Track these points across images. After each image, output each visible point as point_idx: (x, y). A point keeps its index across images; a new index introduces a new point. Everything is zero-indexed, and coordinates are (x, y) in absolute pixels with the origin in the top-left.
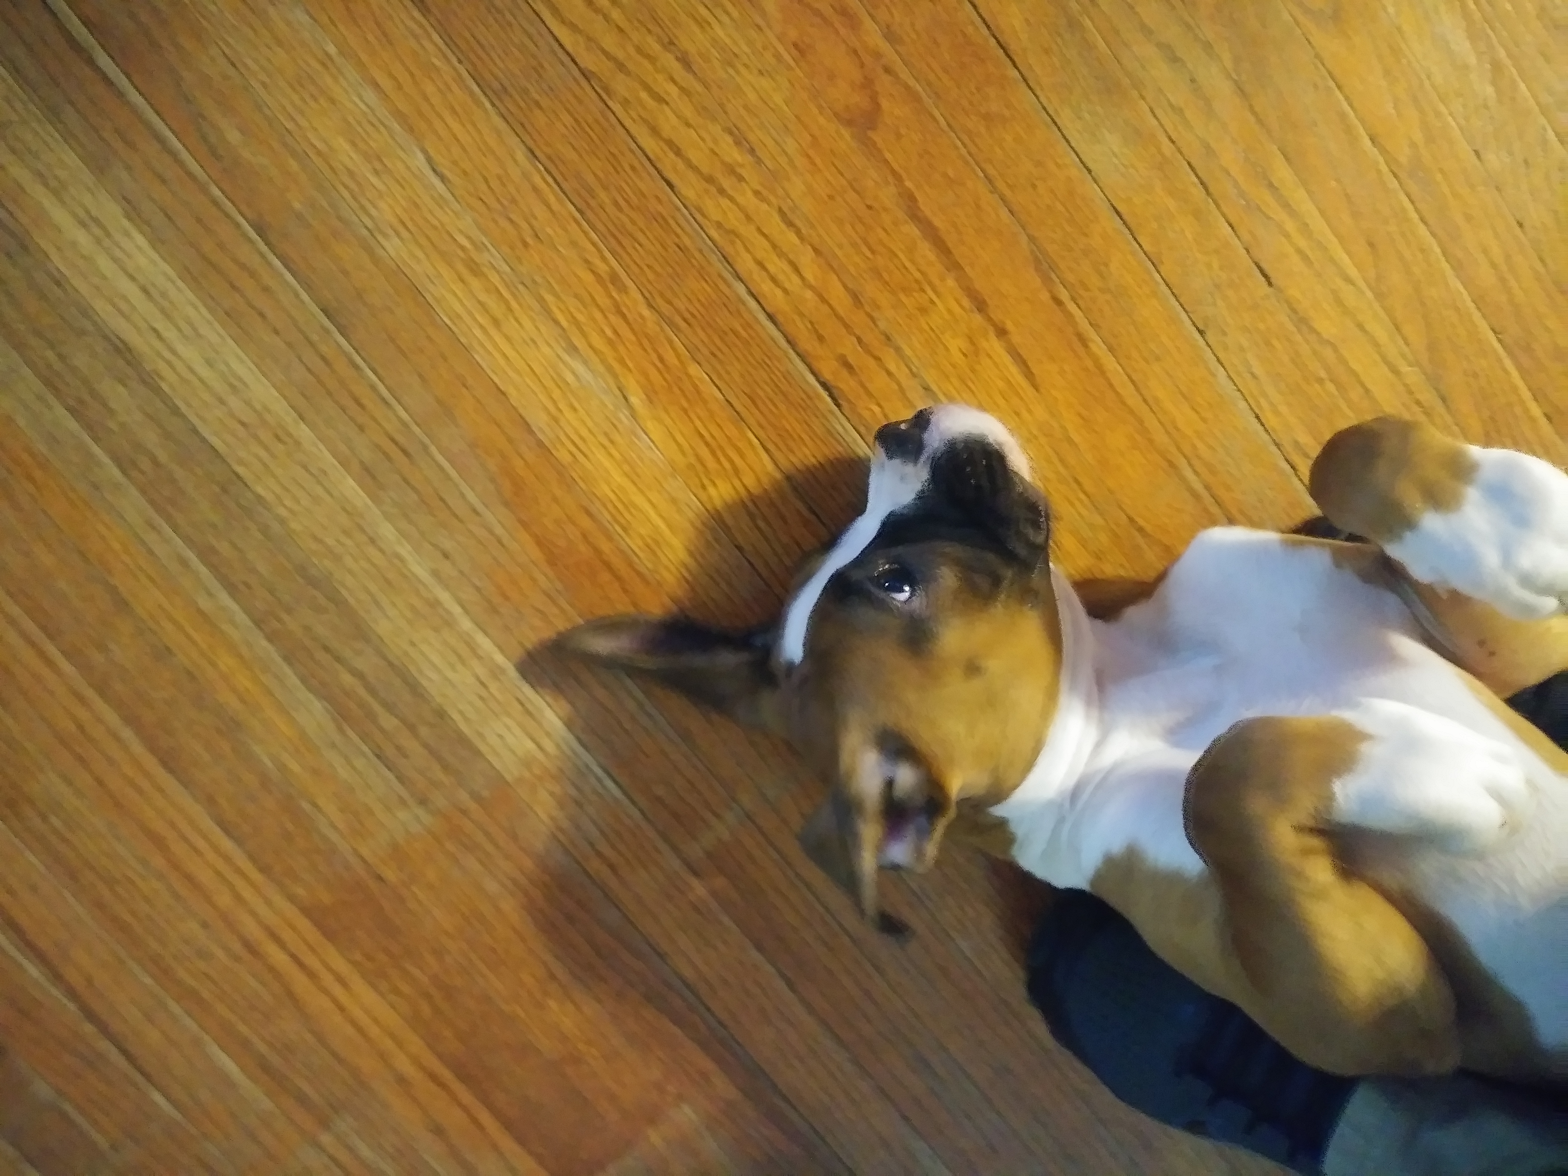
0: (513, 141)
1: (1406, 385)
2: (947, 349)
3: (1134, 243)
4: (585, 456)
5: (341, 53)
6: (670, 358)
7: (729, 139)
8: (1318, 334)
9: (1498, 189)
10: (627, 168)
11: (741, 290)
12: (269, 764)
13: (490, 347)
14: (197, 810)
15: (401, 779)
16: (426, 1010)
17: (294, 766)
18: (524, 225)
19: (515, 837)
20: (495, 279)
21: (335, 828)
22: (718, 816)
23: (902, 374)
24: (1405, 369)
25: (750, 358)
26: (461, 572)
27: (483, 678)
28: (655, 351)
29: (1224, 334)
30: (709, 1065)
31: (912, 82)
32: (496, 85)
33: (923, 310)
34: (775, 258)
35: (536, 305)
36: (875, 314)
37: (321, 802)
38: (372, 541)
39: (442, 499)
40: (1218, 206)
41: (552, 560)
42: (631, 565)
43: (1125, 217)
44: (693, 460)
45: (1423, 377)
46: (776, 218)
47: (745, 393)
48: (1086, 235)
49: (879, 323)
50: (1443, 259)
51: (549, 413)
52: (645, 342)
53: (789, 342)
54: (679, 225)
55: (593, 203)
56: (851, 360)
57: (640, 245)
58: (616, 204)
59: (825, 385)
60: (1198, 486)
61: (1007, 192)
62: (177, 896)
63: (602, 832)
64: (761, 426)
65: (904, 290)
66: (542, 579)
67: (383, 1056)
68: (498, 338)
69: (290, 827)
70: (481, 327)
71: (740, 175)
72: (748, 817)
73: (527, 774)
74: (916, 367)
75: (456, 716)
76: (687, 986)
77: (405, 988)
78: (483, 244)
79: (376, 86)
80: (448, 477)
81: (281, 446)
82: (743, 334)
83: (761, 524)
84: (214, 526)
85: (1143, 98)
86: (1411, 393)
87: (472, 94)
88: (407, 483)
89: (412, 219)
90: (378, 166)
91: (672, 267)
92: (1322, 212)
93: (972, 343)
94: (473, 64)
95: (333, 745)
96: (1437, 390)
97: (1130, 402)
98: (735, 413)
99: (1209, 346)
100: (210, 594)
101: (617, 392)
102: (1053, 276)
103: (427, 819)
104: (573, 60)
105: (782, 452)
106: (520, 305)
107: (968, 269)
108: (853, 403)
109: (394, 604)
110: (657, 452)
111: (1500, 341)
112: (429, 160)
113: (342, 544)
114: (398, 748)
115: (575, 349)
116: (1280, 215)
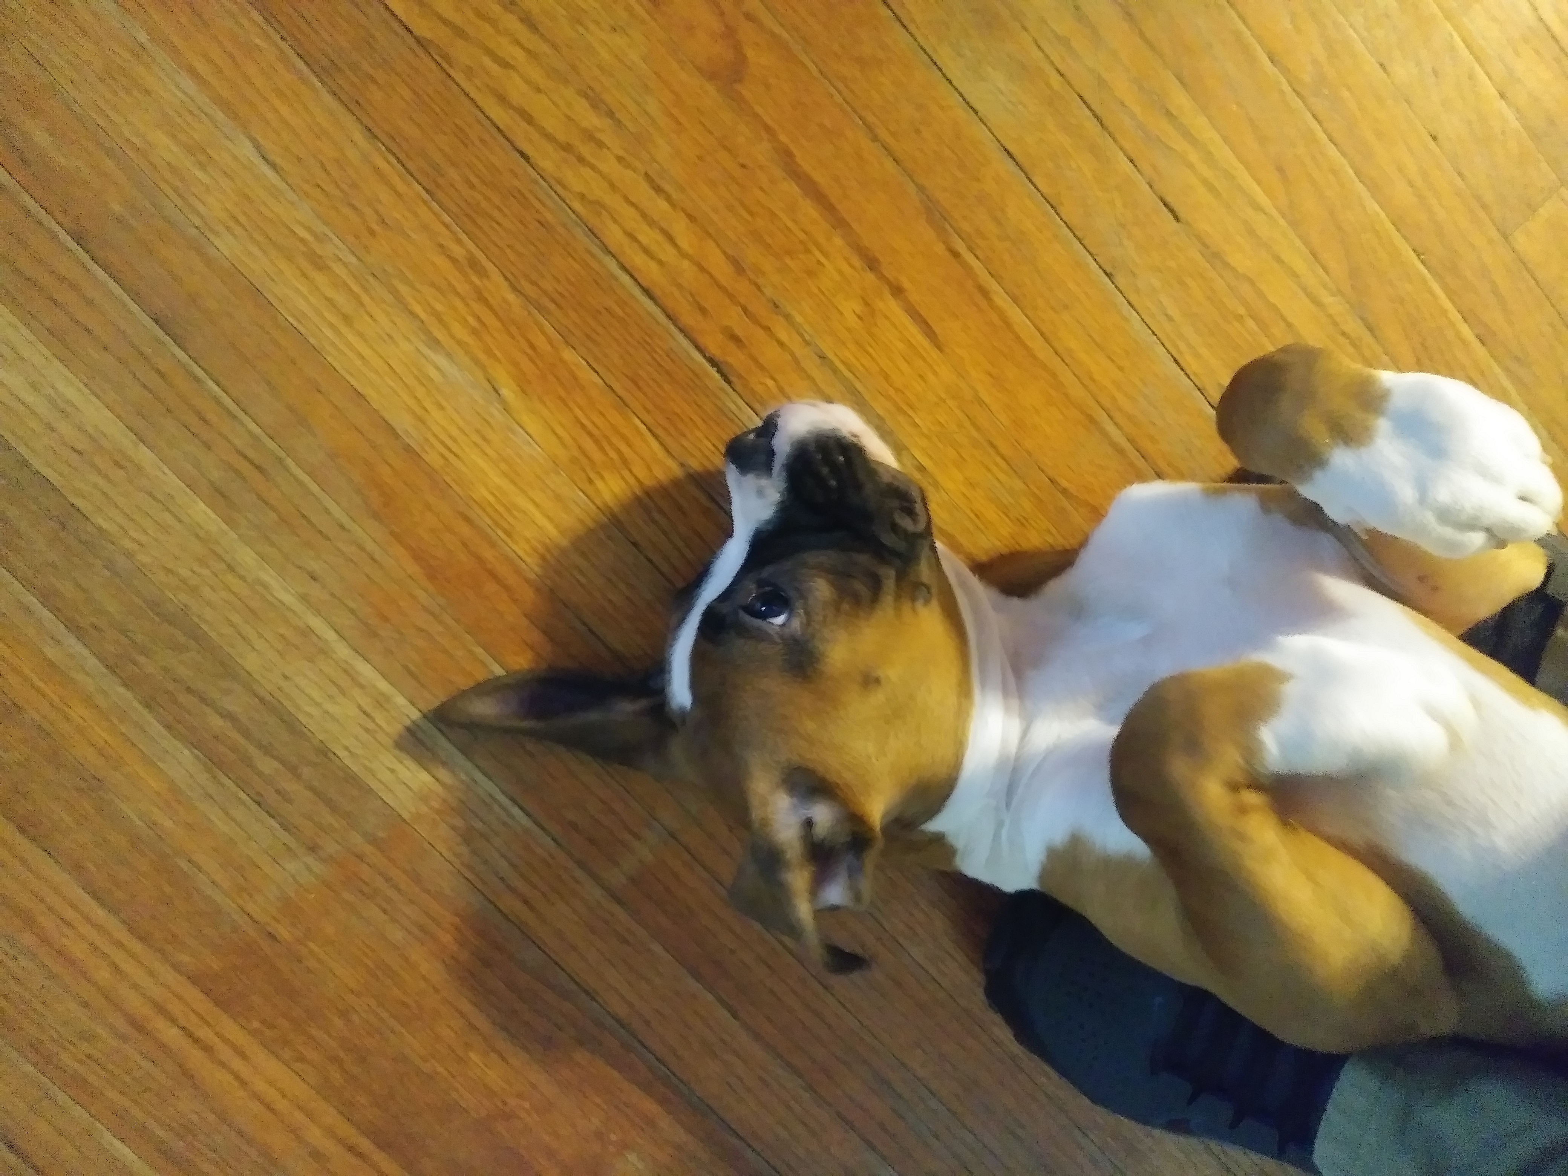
0: (349, 121)
1: (1330, 316)
2: (841, 313)
3: (1030, 185)
4: (458, 457)
5: (152, 40)
6: (541, 343)
7: (584, 102)
8: (1233, 269)
9: (1407, 101)
10: (477, 142)
11: (613, 265)
12: (138, 822)
13: (342, 347)
14: (61, 878)
15: (285, 827)
16: (337, 1077)
17: (166, 822)
18: (368, 211)
19: (417, 879)
20: (341, 272)
21: (218, 886)
22: (637, 837)
23: (795, 344)
24: (1328, 300)
25: (630, 340)
26: (333, 595)
27: (368, 709)
28: (525, 337)
29: (1134, 275)
30: (651, 1107)
31: (778, 30)
32: (325, 62)
33: (810, 273)
34: (646, 228)
35: (389, 298)
36: (760, 281)
37: (200, 858)
38: (231, 568)
39: (304, 516)
40: (1115, 140)
41: (432, 574)
42: (516, 571)
43: (1019, 158)
44: (576, 453)
45: (1347, 306)
46: (644, 186)
47: (627, 376)
48: (978, 180)
49: (765, 290)
50: (1357, 179)
51: (414, 413)
52: (513, 330)
53: (669, 317)
54: (539, 200)
55: (440, 181)
56: (738, 332)
57: (498, 223)
58: (468, 181)
59: (713, 362)
60: (1121, 441)
61: (889, 140)
62: (51, 975)
63: (512, 865)
64: (648, 411)
65: (789, 253)
66: (421, 594)
67: (294, 1131)
68: (352, 338)
69: (168, 889)
70: (331, 325)
71: (600, 141)
72: (672, 835)
73: (424, 809)
74: (810, 336)
75: (342, 754)
76: (619, 1021)
77: (310, 1054)
78: (325, 234)
79: (193, 73)
80: (309, 493)
81: (121, 473)
82: (619, 312)
83: (657, 516)
84: (54, 566)
85: (1025, 29)
86: (1335, 324)
87: (298, 73)
88: (267, 503)
89: (245, 214)
90: (202, 158)
91: (535, 246)
92: (1225, 139)
93: (867, 304)
94: (297, 39)
95: (209, 796)
96: (1362, 319)
97: (1041, 355)
98: (618, 399)
99: (1118, 289)
100: (57, 642)
101: (487, 385)
102: (947, 226)
103: (318, 867)
104: (408, 30)
105: (672, 436)
106: (372, 298)
107: (855, 225)
108: (745, 379)
109: (261, 636)
110: (536, 446)
111: (1423, 262)
112: (257, 146)
113: (199, 575)
114: (280, 793)
115: (437, 342)
116: (1180, 145)
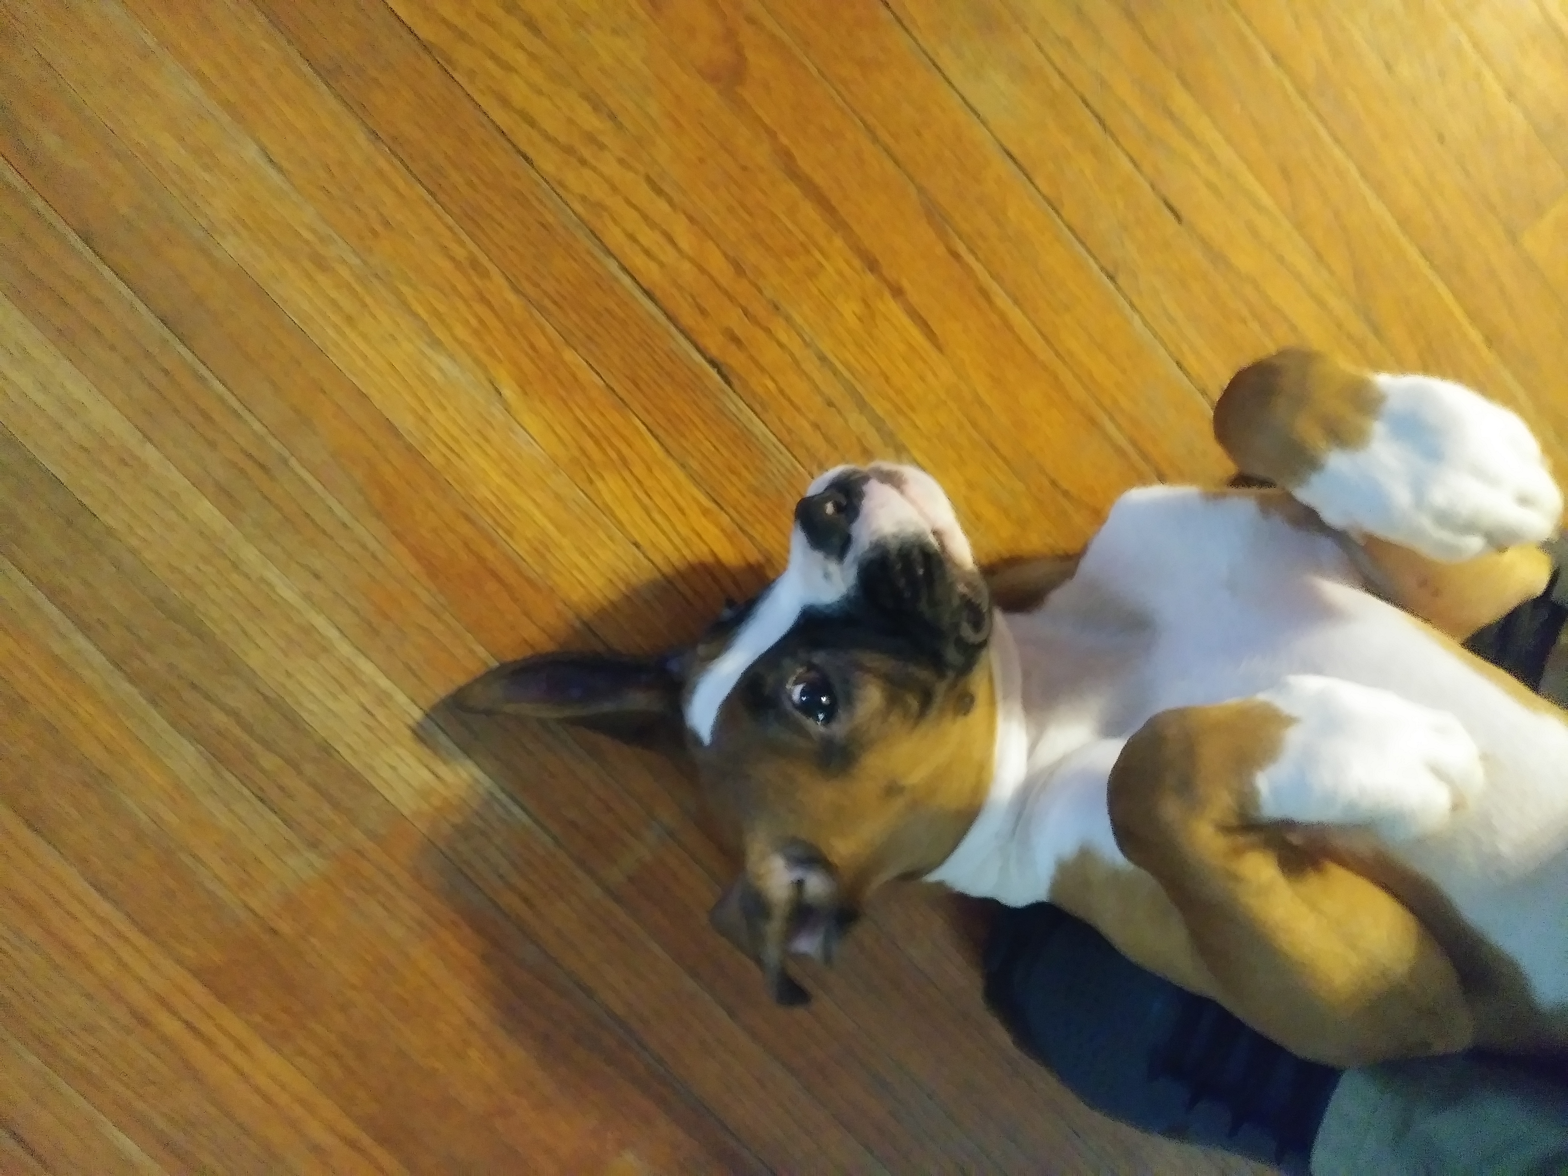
1: (1335, 319)
2: (841, 315)
3: (1032, 187)
4: (458, 455)
5: (161, 44)
6: (542, 344)
7: (586, 106)
8: (1236, 270)
9: (1413, 100)
10: (479, 143)
11: (613, 266)
12: (143, 817)
13: (345, 346)
15: (288, 822)
16: (336, 1070)
17: (170, 817)
18: (371, 213)
19: (417, 875)
20: (345, 273)
21: (220, 880)
22: (636, 836)
23: (795, 345)
24: (1333, 301)
25: (631, 341)
26: (336, 593)
28: (526, 338)
29: (1136, 277)
31: (778, 31)
32: (330, 65)
33: (811, 275)
34: (647, 229)
35: (392, 299)
36: (760, 282)
37: (203, 853)
38: (235, 566)
39: (307, 515)
40: (1117, 142)
41: (433, 573)
42: (519, 572)
43: (1020, 160)
44: (577, 453)
45: (1352, 307)
46: (645, 186)
47: (627, 377)
48: (979, 182)
49: (766, 292)
50: (1362, 181)
51: (416, 414)
52: (514, 330)
53: (669, 318)
54: (541, 202)
55: (444, 183)
56: (738, 332)
57: (500, 225)
58: (470, 184)
59: (713, 363)
60: (1122, 442)
61: (890, 141)
62: (57, 968)
63: (512, 863)
65: (788, 254)
66: (423, 594)
67: (294, 1125)
68: (354, 337)
69: (172, 884)
70: (335, 326)
71: (601, 143)
72: (670, 834)
73: (424, 807)
74: (810, 336)
77: (312, 1049)
78: (329, 237)
79: (201, 77)
80: (311, 491)
81: (127, 472)
82: (620, 313)
84: (61, 562)
85: (1027, 31)
89: (251, 216)
90: (208, 160)
91: (536, 247)
92: (1228, 140)
93: (867, 306)
94: (303, 43)
95: (212, 792)
96: (1367, 320)
97: (1042, 357)
98: (618, 399)
99: (1122, 292)
100: (63, 637)
101: (487, 384)
102: (948, 227)
103: (320, 863)
104: (412, 32)
105: (671, 436)
106: (375, 299)
107: (855, 227)
108: (745, 380)
109: (264, 633)
110: (537, 447)
111: (1430, 263)
112: (264, 149)
113: (202, 572)
114: (282, 788)
115: (439, 342)
116: (1184, 146)
